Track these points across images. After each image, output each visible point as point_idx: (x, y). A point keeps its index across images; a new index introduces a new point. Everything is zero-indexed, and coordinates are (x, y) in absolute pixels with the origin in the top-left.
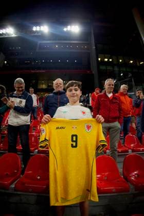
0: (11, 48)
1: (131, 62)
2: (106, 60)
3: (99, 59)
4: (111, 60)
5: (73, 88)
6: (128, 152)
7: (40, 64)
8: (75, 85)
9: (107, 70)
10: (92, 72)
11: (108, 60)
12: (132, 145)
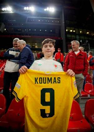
0: (9, 20)
1: (88, 33)
2: (71, 31)
3: (67, 30)
4: (74, 31)
5: (48, 44)
6: (87, 96)
7: (28, 31)
8: (50, 42)
9: (71, 37)
10: (62, 39)
11: (73, 31)
12: (90, 91)
